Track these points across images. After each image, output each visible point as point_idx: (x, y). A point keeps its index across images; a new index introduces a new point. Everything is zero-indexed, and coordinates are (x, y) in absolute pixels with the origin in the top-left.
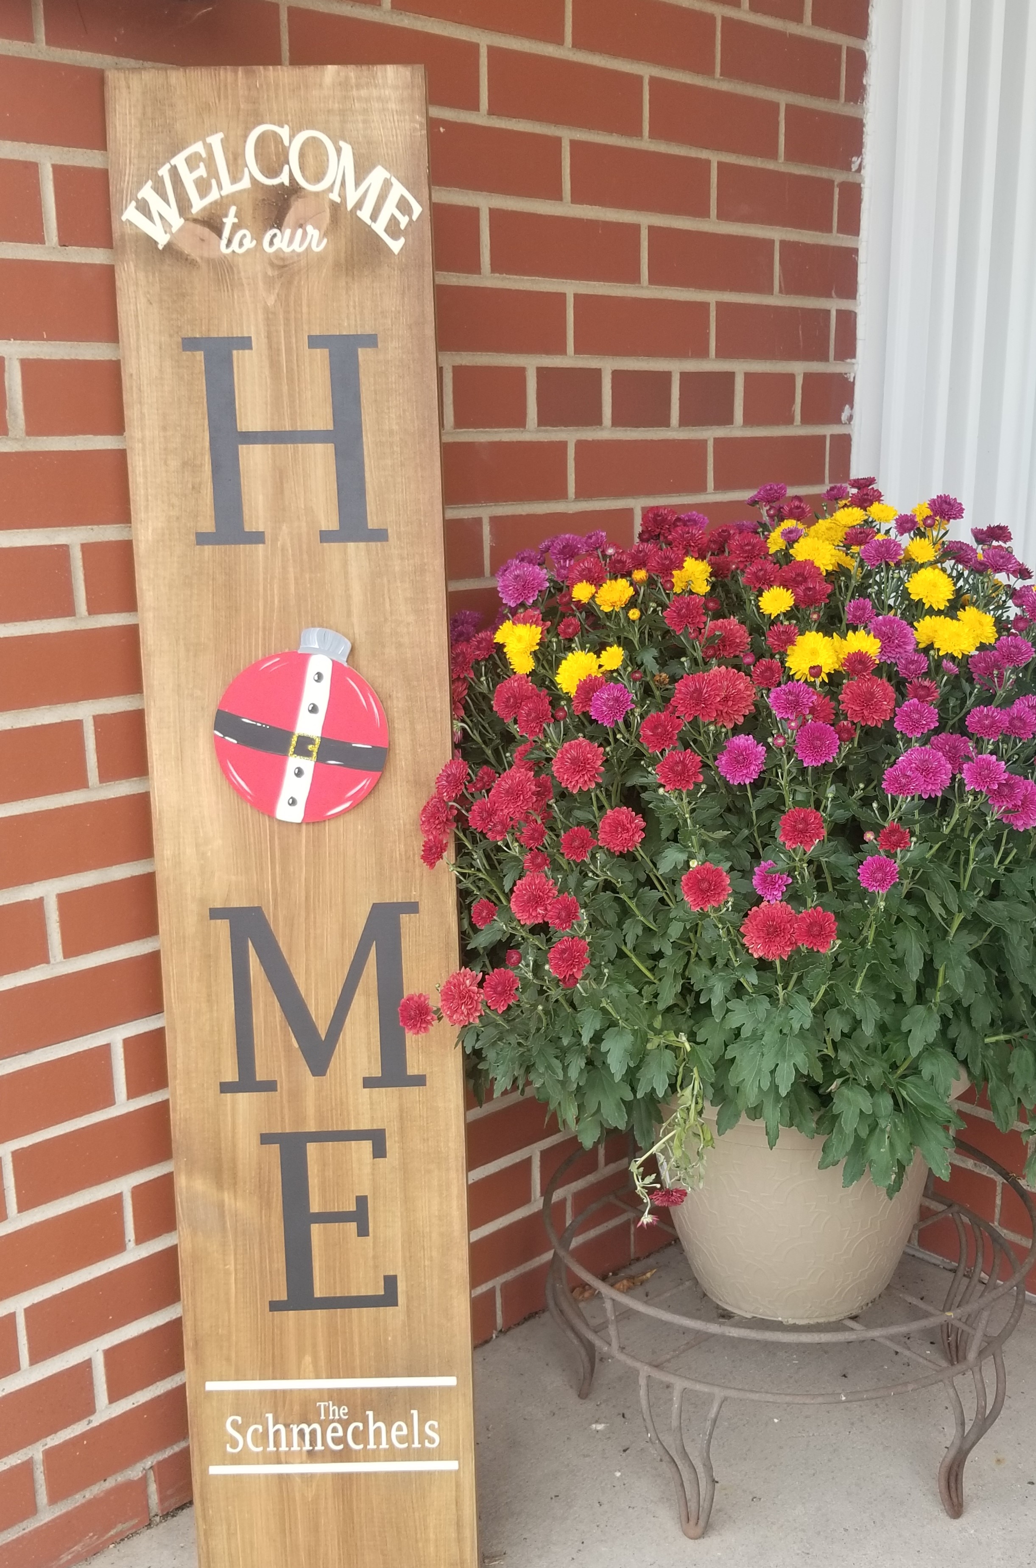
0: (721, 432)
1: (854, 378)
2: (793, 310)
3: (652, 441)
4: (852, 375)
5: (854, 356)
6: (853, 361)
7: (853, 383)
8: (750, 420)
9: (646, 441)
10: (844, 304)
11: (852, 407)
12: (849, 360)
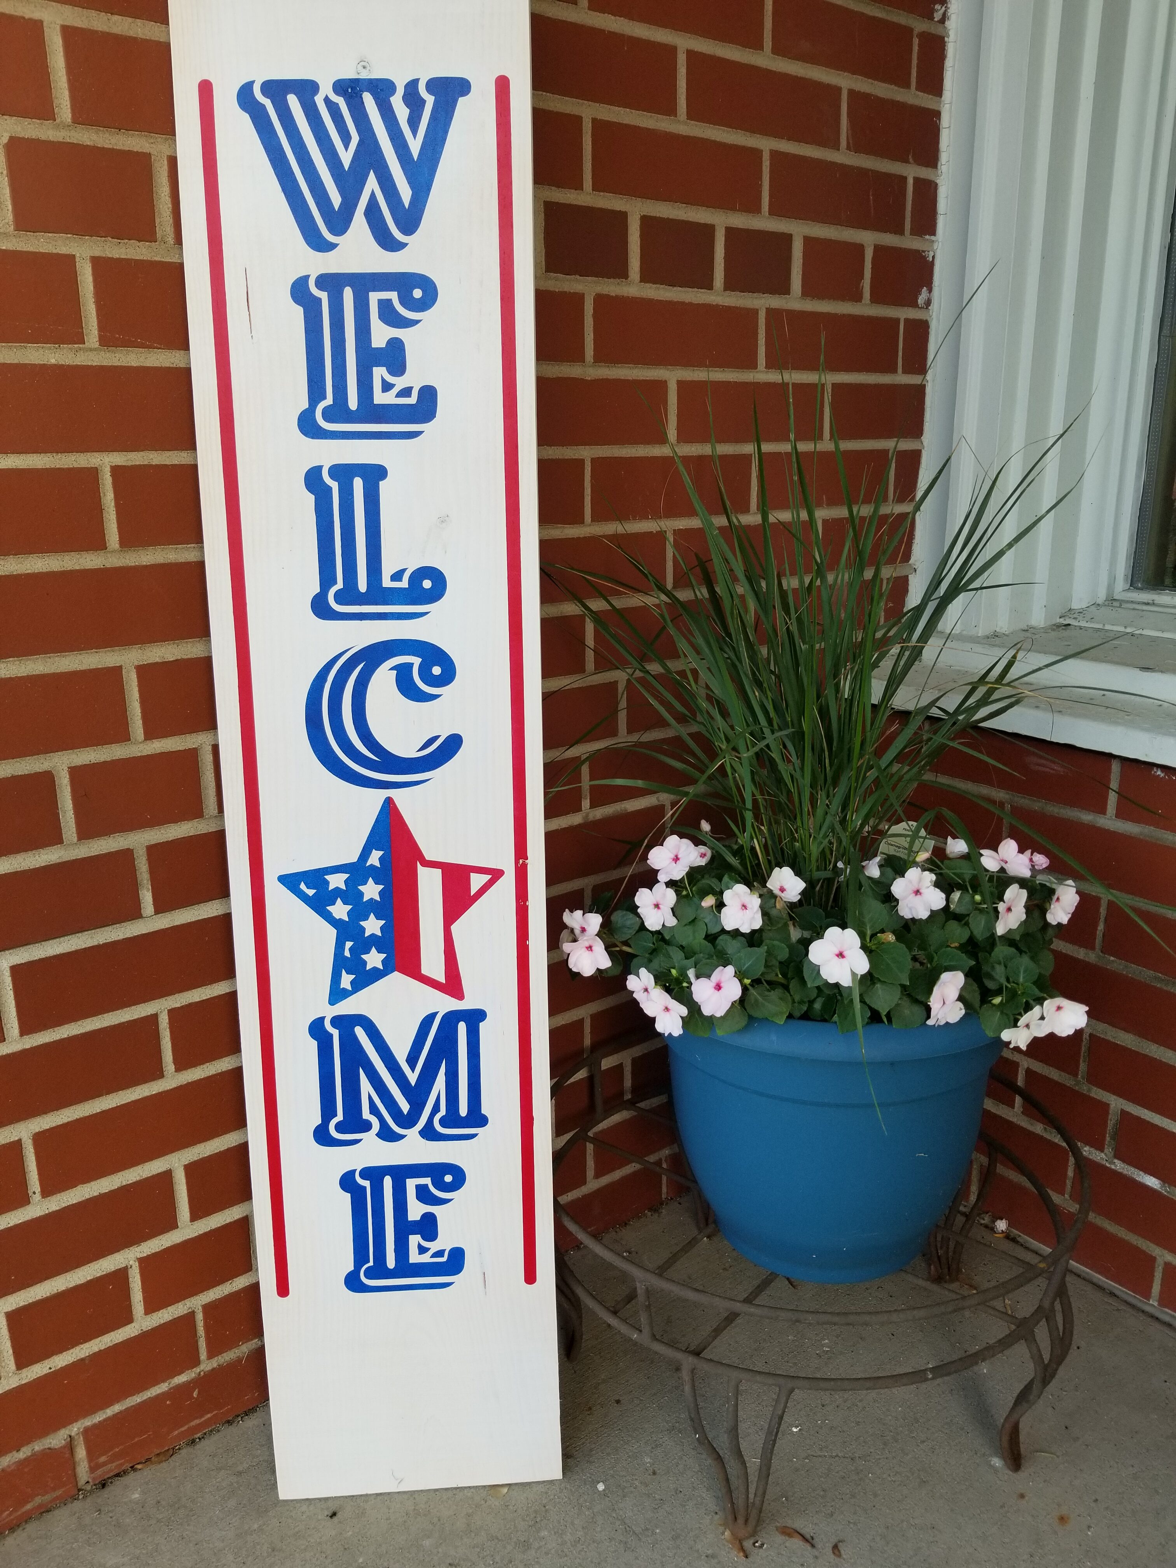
0: (776, 302)
1: (933, 257)
2: (863, 173)
3: (690, 304)
4: (931, 254)
5: (933, 232)
6: (933, 238)
7: (932, 263)
8: (808, 292)
9: (683, 303)
10: (924, 173)
11: (930, 290)
12: (927, 237)
